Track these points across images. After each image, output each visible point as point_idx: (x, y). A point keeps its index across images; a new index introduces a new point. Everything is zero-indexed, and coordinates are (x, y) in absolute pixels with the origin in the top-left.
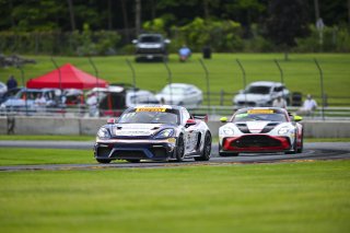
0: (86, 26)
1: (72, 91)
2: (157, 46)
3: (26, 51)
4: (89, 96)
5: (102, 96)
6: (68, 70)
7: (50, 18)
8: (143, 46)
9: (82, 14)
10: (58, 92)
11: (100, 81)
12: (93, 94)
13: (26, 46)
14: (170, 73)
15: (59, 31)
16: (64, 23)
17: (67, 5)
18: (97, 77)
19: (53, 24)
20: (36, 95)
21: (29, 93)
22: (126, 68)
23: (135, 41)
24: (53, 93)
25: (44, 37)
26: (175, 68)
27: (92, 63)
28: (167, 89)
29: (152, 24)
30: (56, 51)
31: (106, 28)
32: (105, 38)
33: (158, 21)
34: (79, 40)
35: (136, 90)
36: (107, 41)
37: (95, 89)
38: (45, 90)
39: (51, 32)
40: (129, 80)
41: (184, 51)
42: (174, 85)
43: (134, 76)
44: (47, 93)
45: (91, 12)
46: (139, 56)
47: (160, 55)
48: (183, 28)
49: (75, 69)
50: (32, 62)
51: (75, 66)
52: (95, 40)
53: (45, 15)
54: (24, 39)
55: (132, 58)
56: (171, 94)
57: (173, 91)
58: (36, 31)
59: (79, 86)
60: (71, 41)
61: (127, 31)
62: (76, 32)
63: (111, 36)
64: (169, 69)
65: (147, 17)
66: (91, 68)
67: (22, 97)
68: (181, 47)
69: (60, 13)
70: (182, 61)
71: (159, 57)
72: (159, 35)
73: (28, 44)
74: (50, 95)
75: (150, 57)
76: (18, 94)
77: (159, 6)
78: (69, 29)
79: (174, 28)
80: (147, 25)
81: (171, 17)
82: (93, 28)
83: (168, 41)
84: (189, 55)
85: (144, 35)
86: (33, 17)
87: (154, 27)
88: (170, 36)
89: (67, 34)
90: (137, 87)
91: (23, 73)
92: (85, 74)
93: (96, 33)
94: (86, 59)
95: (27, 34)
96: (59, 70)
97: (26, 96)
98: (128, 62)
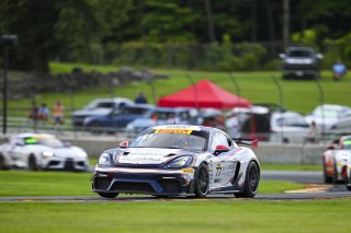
0: (227, 37)
1: (210, 112)
2: (308, 61)
3: (157, 65)
4: (229, 117)
5: (244, 118)
6: (205, 87)
7: (186, 28)
8: (292, 61)
9: (223, 23)
10: (194, 112)
11: (243, 101)
12: (234, 115)
13: (158, 59)
14: (322, 93)
15: (195, 43)
16: (201, 33)
17: (205, 13)
18: (239, 96)
19: (190, 35)
20: (168, 115)
21: (161, 113)
22: (272, 87)
23: (282, 56)
24: (187, 112)
25: (178, 50)
26: (329, 87)
27: (233, 79)
28: (318, 111)
29: (302, 36)
30: (191, 66)
31: (249, 39)
32: (248, 51)
33: (309, 33)
34: (218, 53)
35: (283, 111)
36: (250, 55)
37: (236, 110)
38: (178, 110)
39: (186, 43)
40: (274, 100)
41: (339, 68)
42: (326, 106)
43: (281, 96)
44: (181, 114)
45: (233, 22)
46: (287, 72)
47: (311, 72)
48: (338, 41)
49: (213, 86)
50: (164, 77)
51: (214, 82)
52: (237, 53)
53: (179, 24)
54: (156, 50)
55: (278, 74)
56: (323, 117)
57: (326, 113)
58: (169, 43)
59: (218, 105)
60: (209, 54)
61: (273, 43)
62: (215, 44)
63: (255, 49)
64: (320, 88)
65: (297, 27)
66: (230, 85)
67: (152, 117)
68: (335, 63)
69: (197, 21)
70: (336, 79)
71: (309, 74)
72: (311, 50)
73: (160, 56)
74: (185, 116)
75: (299, 73)
76: (149, 114)
77: (310, 15)
78: (206, 40)
79: (327, 41)
80: (296, 37)
81: (325, 28)
82: (235, 39)
83: (320, 56)
84: (344, 73)
85: (293, 49)
86: (166, 26)
87: (304, 40)
88: (322, 50)
89: (205, 46)
90: (284, 107)
91: (153, 89)
92: (224, 92)
93: (239, 46)
94: (226, 75)
95: (159, 46)
96: (195, 88)
97: (158, 116)
98: (275, 79)
